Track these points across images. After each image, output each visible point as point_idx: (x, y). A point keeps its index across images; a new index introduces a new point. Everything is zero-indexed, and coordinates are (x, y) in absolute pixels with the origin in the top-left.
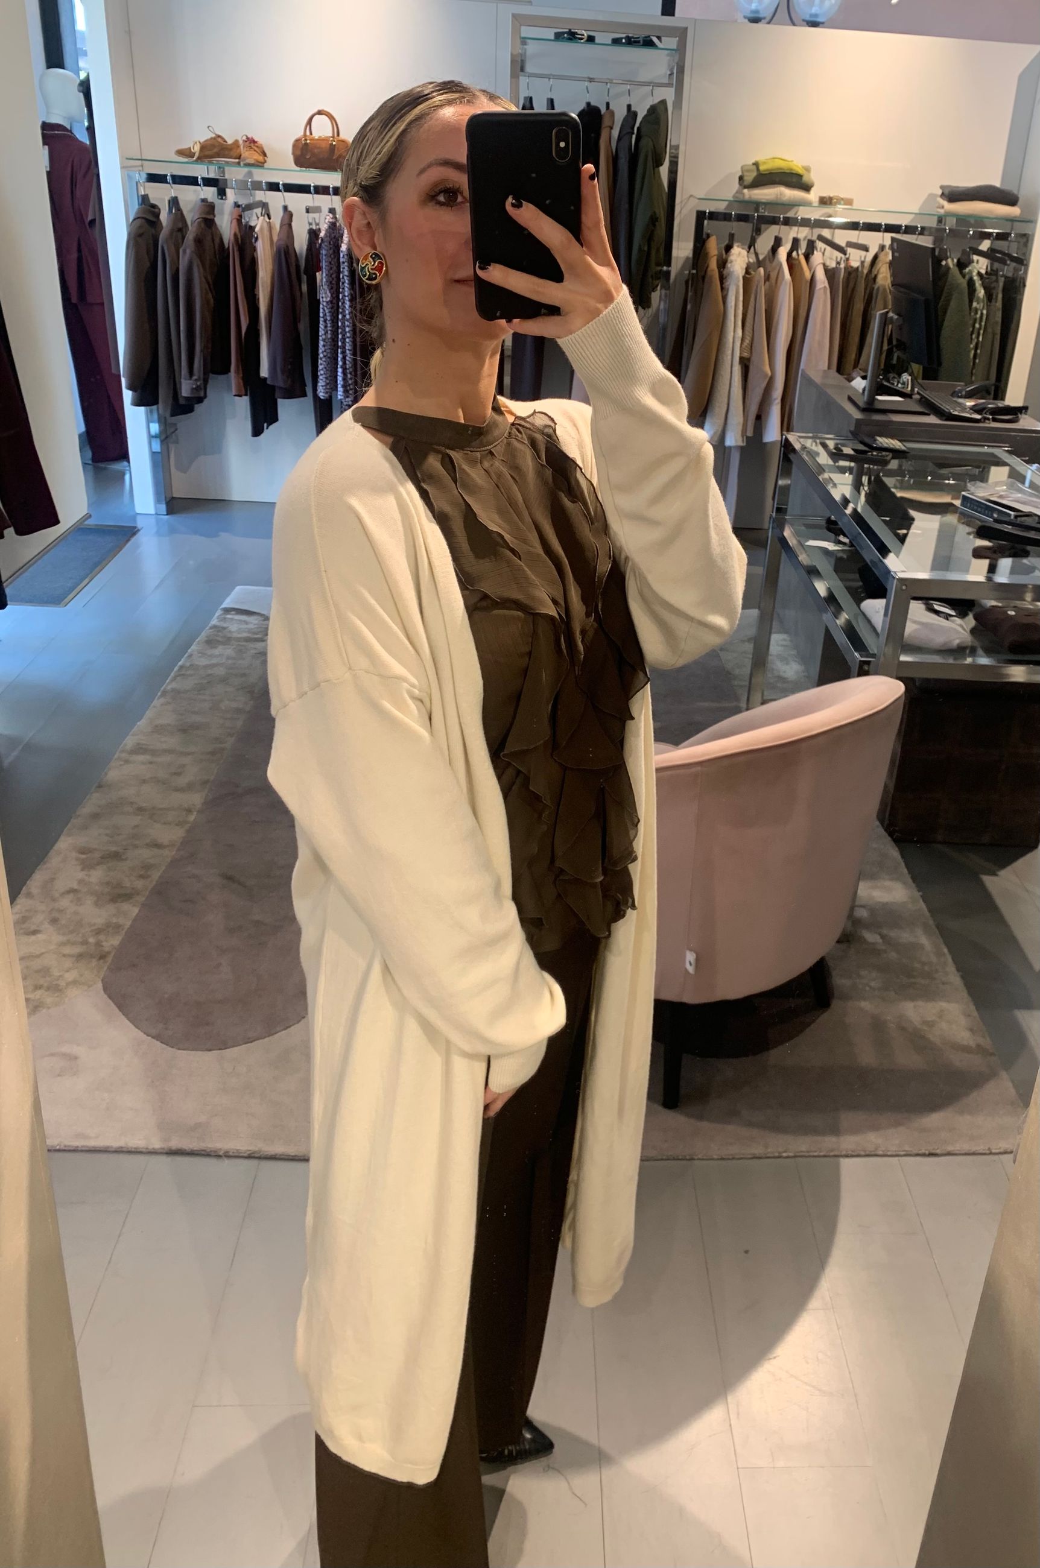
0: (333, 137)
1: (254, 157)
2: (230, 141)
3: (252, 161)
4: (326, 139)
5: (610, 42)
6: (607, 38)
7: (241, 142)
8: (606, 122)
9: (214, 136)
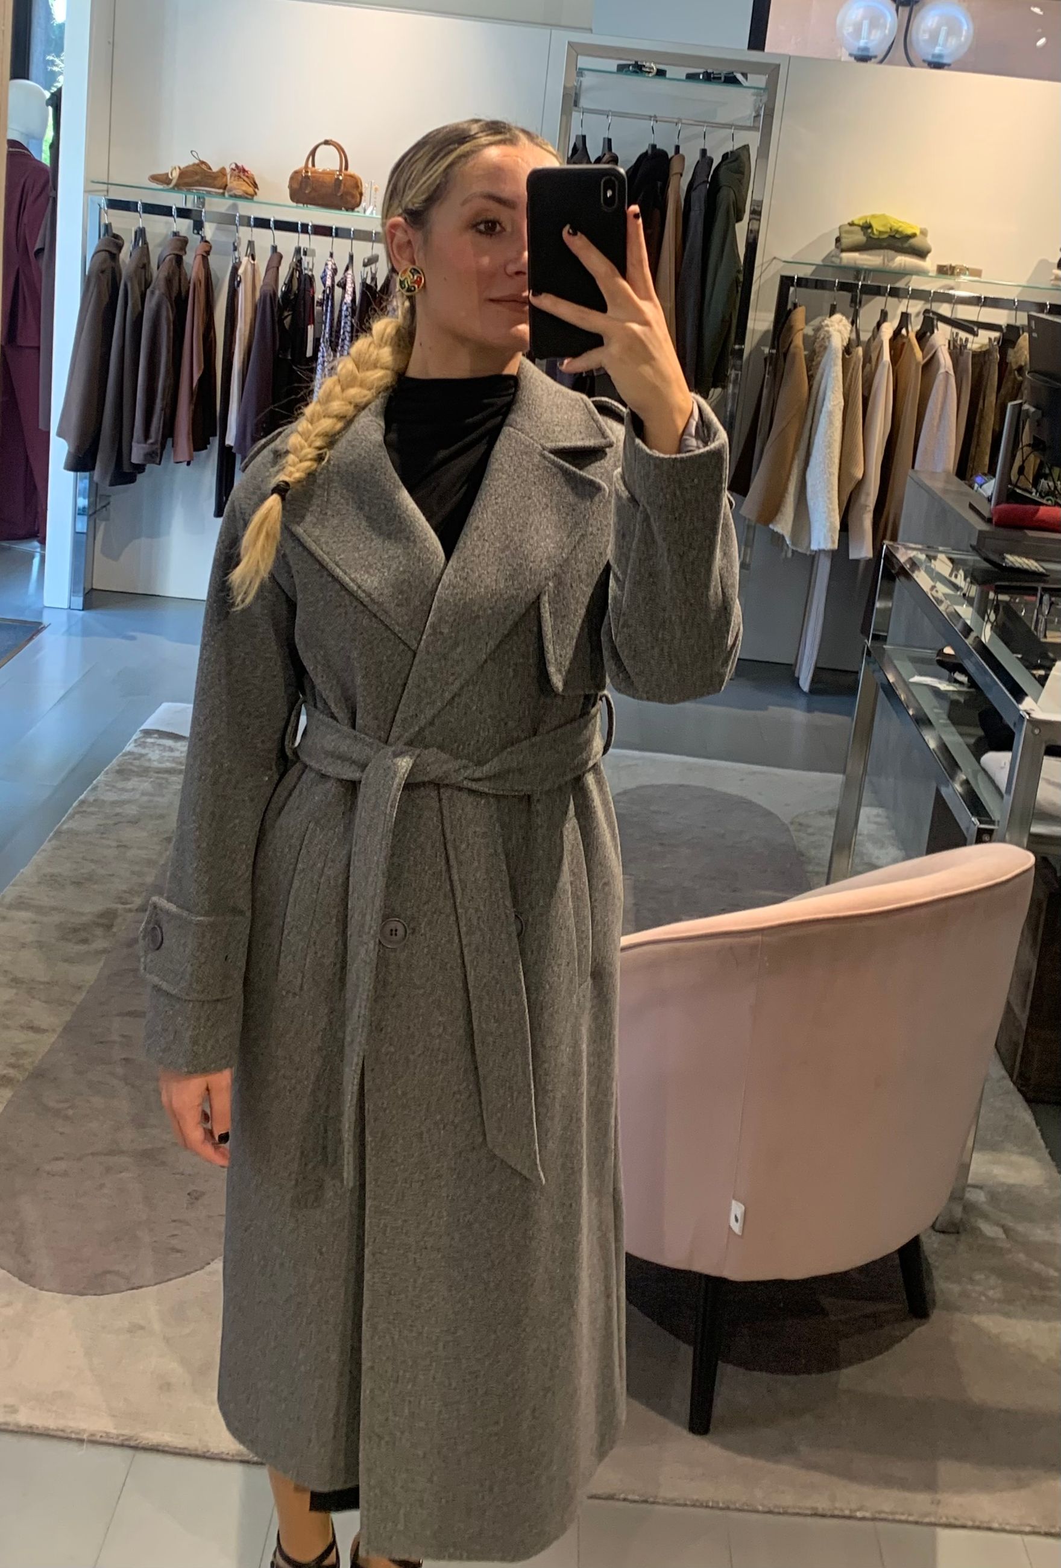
0: (340, 171)
1: (243, 187)
2: (215, 169)
3: (239, 192)
4: (332, 173)
5: (684, 77)
6: (682, 72)
7: (228, 170)
8: (675, 167)
9: (197, 161)
